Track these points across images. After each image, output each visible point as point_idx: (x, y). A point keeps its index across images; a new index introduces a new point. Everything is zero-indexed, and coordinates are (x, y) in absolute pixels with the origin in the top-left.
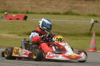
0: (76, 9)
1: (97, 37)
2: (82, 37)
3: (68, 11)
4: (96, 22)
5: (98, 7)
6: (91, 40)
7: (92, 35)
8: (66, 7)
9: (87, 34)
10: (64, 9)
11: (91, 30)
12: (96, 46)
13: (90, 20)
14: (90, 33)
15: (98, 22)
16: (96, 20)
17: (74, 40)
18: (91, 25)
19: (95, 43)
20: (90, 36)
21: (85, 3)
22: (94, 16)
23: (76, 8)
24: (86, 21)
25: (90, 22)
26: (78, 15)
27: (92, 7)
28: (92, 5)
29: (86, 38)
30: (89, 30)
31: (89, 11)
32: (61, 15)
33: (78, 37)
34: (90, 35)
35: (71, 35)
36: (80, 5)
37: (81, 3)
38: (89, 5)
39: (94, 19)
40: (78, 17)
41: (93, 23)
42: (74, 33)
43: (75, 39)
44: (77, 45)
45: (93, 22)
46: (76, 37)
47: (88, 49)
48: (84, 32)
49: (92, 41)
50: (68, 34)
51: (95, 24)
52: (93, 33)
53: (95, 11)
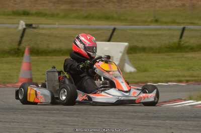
1: (32, 57)
2: (3, 57)
4: (29, 26)
6: (20, 62)
7: (23, 53)
11: (20, 43)
12: (31, 75)
13: (18, 24)
14: (18, 49)
15: (34, 26)
16: (29, 23)
18: (21, 32)
19: (30, 69)
20: (18, 56)
22: (26, 14)
24: (9, 25)
25: (17, 27)
29: (11, 59)
30: (17, 44)
31: (16, 4)
34: (18, 52)
39: (24, 21)
41: (24, 30)
45: (24, 27)
47: (15, 81)
48: (7, 47)
49: (24, 66)
51: (28, 31)
52: (25, 49)
53: (27, 5)
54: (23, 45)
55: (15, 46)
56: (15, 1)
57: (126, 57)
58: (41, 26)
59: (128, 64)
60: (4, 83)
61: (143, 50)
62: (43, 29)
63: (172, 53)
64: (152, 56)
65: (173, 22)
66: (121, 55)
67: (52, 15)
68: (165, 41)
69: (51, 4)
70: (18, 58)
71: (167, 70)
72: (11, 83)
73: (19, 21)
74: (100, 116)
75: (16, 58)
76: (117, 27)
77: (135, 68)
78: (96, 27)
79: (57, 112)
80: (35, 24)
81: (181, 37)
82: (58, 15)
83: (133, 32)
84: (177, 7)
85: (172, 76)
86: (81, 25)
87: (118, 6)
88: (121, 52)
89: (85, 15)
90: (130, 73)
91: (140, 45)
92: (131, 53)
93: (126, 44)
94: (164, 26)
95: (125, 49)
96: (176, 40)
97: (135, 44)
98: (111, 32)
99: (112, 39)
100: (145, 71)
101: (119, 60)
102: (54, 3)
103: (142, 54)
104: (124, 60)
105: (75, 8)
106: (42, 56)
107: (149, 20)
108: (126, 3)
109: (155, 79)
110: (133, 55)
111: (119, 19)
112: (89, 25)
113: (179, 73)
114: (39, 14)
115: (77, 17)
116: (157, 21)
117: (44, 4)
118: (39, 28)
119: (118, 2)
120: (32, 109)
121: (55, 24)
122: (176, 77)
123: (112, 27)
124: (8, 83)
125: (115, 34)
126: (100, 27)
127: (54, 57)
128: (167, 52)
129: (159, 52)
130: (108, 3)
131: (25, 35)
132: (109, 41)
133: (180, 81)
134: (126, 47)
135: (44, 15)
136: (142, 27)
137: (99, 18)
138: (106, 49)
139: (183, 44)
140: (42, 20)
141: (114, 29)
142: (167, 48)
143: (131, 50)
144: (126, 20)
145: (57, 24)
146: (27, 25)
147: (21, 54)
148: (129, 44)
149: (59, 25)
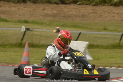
0: (4, 14)
1: (30, 49)
2: (12, 48)
4: (28, 29)
5: (30, 12)
7: (24, 46)
9: (18, 45)
11: (22, 39)
12: (29, 59)
13: (21, 28)
14: (21, 43)
15: (31, 29)
18: (23, 33)
19: (28, 56)
20: (21, 48)
21: (15, 7)
22: (26, 22)
24: (16, 29)
25: (21, 30)
26: (6, 21)
27: (22, 11)
28: (23, 9)
29: (16, 49)
31: (20, 16)
33: (6, 49)
34: (21, 45)
36: (8, 9)
37: (9, 7)
38: (19, 9)
39: (25, 27)
41: (25, 31)
46: (4, 49)
47: (19, 63)
48: (14, 42)
49: (25, 54)
51: (28, 32)
52: (25, 43)
53: (27, 17)
54: (24, 41)
55: (19, 41)
56: (20, 14)
57: (87, 50)
58: (35, 30)
59: (88, 55)
60: (12, 63)
61: (97, 46)
63: (115, 49)
64: (103, 51)
65: (116, 31)
66: (84, 49)
67: (42, 24)
68: (111, 42)
69: (41, 16)
71: (112, 60)
72: (17, 64)
73: (22, 26)
75: (20, 49)
76: (82, 32)
77: (92, 57)
81: (121, 39)
82: (45, 23)
84: (118, 21)
85: (115, 64)
88: (84, 47)
89: (62, 24)
90: (90, 60)
91: (95, 44)
93: (87, 42)
94: (110, 33)
95: (86, 46)
96: (118, 41)
97: (92, 43)
98: (78, 35)
99: (79, 39)
100: (98, 60)
103: (96, 49)
104: (86, 52)
105: (55, 20)
106: (35, 48)
107: (101, 28)
108: (87, 18)
109: (105, 65)
110: (91, 49)
111: (83, 28)
113: (119, 62)
114: (34, 23)
116: (105, 29)
117: (37, 16)
119: (82, 17)
121: (43, 29)
122: (117, 64)
123: (79, 32)
124: (15, 64)
125: (80, 36)
127: (43, 49)
128: (112, 48)
129: (107, 49)
130: (76, 17)
131: (26, 35)
132: (77, 40)
133: (119, 67)
134: (87, 44)
135: (37, 23)
137: (71, 26)
138: (75, 45)
139: (122, 44)
140: (36, 26)
141: (80, 33)
142: (112, 46)
144: (87, 28)
145: (45, 29)
146: (26, 29)
147: (22, 46)
148: (89, 42)
149: (46, 29)
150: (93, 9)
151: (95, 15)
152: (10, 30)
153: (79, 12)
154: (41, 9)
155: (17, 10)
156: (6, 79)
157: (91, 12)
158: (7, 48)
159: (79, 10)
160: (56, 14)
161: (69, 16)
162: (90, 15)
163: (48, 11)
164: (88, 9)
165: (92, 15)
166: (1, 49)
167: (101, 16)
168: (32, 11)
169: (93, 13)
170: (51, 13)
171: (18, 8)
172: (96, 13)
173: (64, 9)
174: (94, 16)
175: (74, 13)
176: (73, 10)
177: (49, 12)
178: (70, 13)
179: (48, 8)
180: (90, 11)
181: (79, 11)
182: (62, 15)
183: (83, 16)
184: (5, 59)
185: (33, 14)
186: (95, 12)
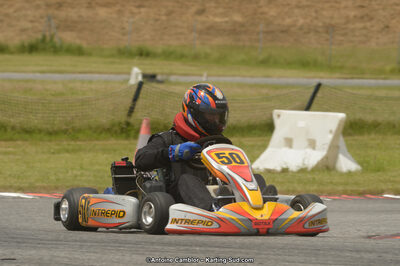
0: (72, 31)
2: (97, 139)
3: (40, 36)
4: (150, 78)
5: (157, 20)
7: (138, 131)
8: (32, 21)
9: (116, 128)
10: (23, 30)
11: (131, 110)
13: (129, 74)
14: (128, 124)
15: (159, 77)
16: (150, 71)
17: (67, 155)
18: (134, 90)
20: (128, 137)
22: (144, 54)
23: (69, 25)
24: (112, 76)
25: (128, 80)
26: (79, 52)
27: (131, 20)
28: (132, 13)
30: (126, 112)
31: (124, 34)
32: (11, 53)
33: (78, 143)
34: (126, 130)
35: (52, 133)
36: (85, 13)
37: (89, 6)
38: (120, 12)
39: (140, 69)
40: (81, 62)
41: (140, 85)
42: (64, 127)
43: (67, 151)
44: (79, 173)
45: (140, 78)
46: (73, 143)
48: (104, 120)
50: (40, 131)
52: (141, 123)
53: (147, 37)
54: (138, 114)
55: (122, 117)
56: (123, 28)
57: (342, 141)
58: (173, 78)
59: (345, 155)
61: (375, 127)
62: (177, 83)
66: (330, 137)
67: (196, 57)
69: (194, 35)
70: (126, 142)
73: (131, 69)
74: (288, 258)
75: (123, 142)
76: (324, 81)
77: (359, 163)
78: (284, 81)
79: (203, 249)
80: (162, 74)
82: (207, 56)
83: (355, 92)
86: (252, 77)
87: (327, 40)
88: (331, 132)
89: (261, 57)
90: (350, 173)
91: (369, 118)
92: (350, 135)
93: (342, 115)
95: (339, 125)
97: (359, 116)
98: (312, 91)
99: (314, 105)
100: (379, 171)
101: (327, 147)
102: (201, 32)
103: (373, 136)
104: (338, 147)
105: (241, 44)
107: (388, 68)
108: (345, 35)
110: (356, 137)
111: (330, 67)
112: (268, 77)
114: (168, 55)
115: (244, 63)
117: (181, 33)
118: (170, 83)
119: (327, 32)
120: (153, 243)
121: (201, 75)
123: (315, 82)
125: (319, 95)
126: (291, 81)
130: (309, 33)
132: (308, 108)
134: (341, 121)
135: (181, 57)
136: (373, 82)
137: (289, 64)
138: (301, 124)
140: (177, 66)
141: (319, 86)
143: (351, 129)
144: (342, 68)
145: (205, 74)
146: (145, 76)
147: (132, 133)
148: (347, 115)
149: (208, 76)
150: (362, 7)
151: (368, 24)
152: (91, 82)
153: (316, 18)
154: (193, 9)
155: (115, 16)
156: (76, 241)
157: (355, 17)
158: (84, 141)
159: (316, 12)
160: (242, 25)
161: (282, 32)
162: (351, 26)
163: (215, 15)
164: (346, 7)
165: (359, 25)
166: (65, 143)
167: (387, 27)
168: (164, 18)
169: (362, 18)
170: (227, 22)
171: (118, 8)
172: (371, 19)
173: (265, 9)
174: (365, 28)
175: (301, 21)
176: (296, 11)
177: (218, 20)
178: (288, 21)
179: (215, 8)
180: (352, 14)
181: (314, 14)
182: (261, 27)
183: (330, 29)
184: (76, 176)
185: (165, 28)
186: (367, 15)
